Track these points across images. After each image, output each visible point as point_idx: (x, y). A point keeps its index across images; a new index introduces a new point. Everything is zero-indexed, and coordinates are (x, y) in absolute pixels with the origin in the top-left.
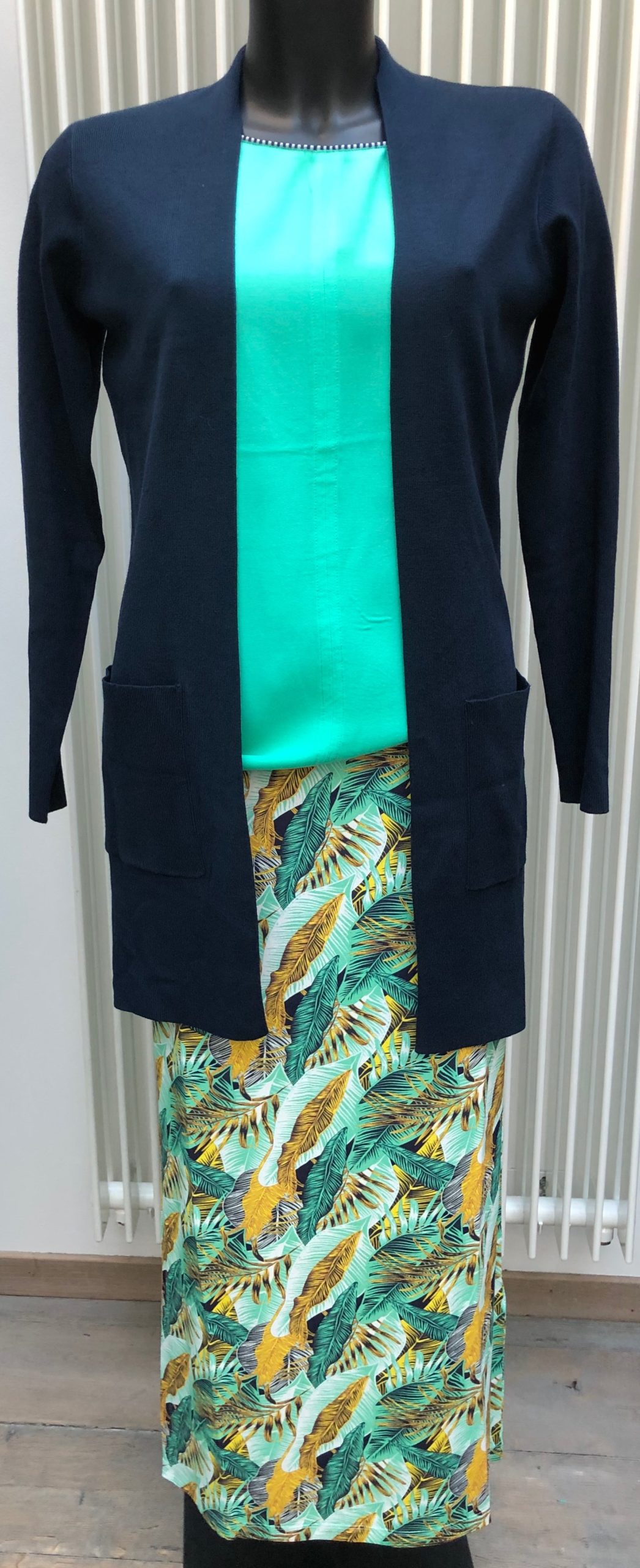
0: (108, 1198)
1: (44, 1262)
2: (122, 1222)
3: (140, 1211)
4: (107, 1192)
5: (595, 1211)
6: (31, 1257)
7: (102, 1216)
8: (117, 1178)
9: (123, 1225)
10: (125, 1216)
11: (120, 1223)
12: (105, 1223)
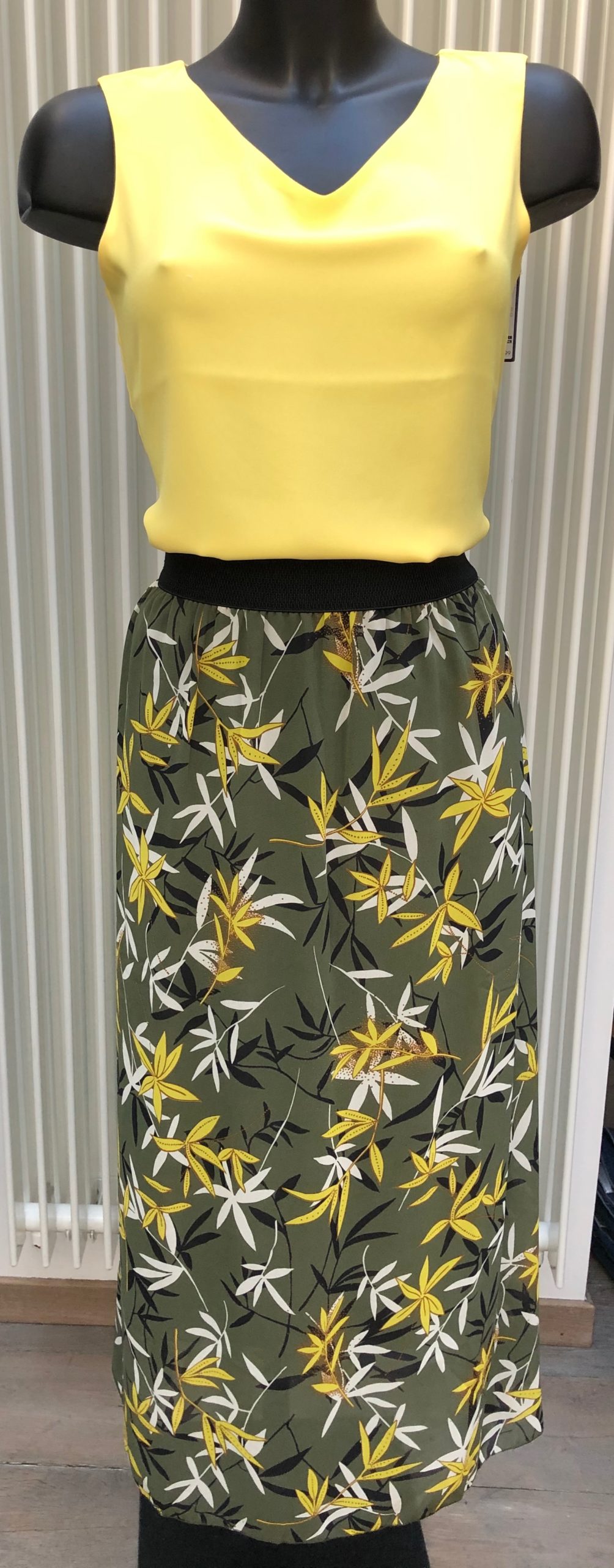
0: (24, 1220)
2: (39, 1245)
3: (57, 1234)
4: (23, 1213)
7: (17, 1238)
8: (34, 1199)
11: (36, 1246)
12: (19, 1247)
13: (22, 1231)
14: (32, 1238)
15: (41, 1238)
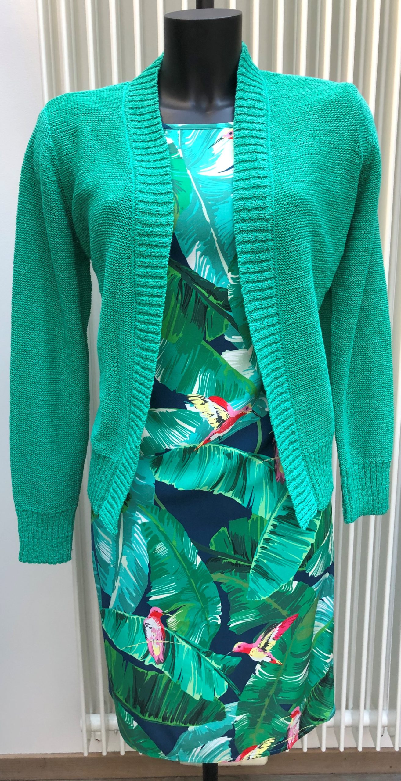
0: (90, 725)
1: (50, 759)
2: (99, 739)
3: (110, 732)
4: (90, 721)
5: (377, 719)
6: (43, 757)
7: (87, 736)
8: (95, 711)
9: (99, 741)
11: (97, 740)
12: (89, 740)
13: (90, 732)
14: (95, 736)
15: (101, 735)
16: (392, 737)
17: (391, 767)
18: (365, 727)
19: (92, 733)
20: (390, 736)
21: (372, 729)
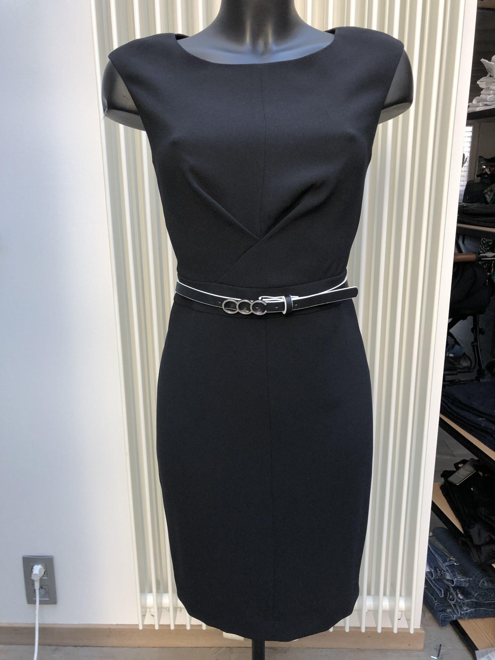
0: (146, 603)
1: (114, 629)
2: (153, 615)
3: (163, 609)
4: (146, 599)
5: (395, 605)
6: (107, 627)
7: (142, 612)
8: (151, 591)
9: (153, 616)
10: (155, 611)
11: (152, 615)
12: (144, 616)
13: (145, 608)
14: (150, 611)
16: (408, 620)
17: (409, 645)
18: (384, 612)
19: (148, 610)
20: (407, 620)
21: (391, 613)
